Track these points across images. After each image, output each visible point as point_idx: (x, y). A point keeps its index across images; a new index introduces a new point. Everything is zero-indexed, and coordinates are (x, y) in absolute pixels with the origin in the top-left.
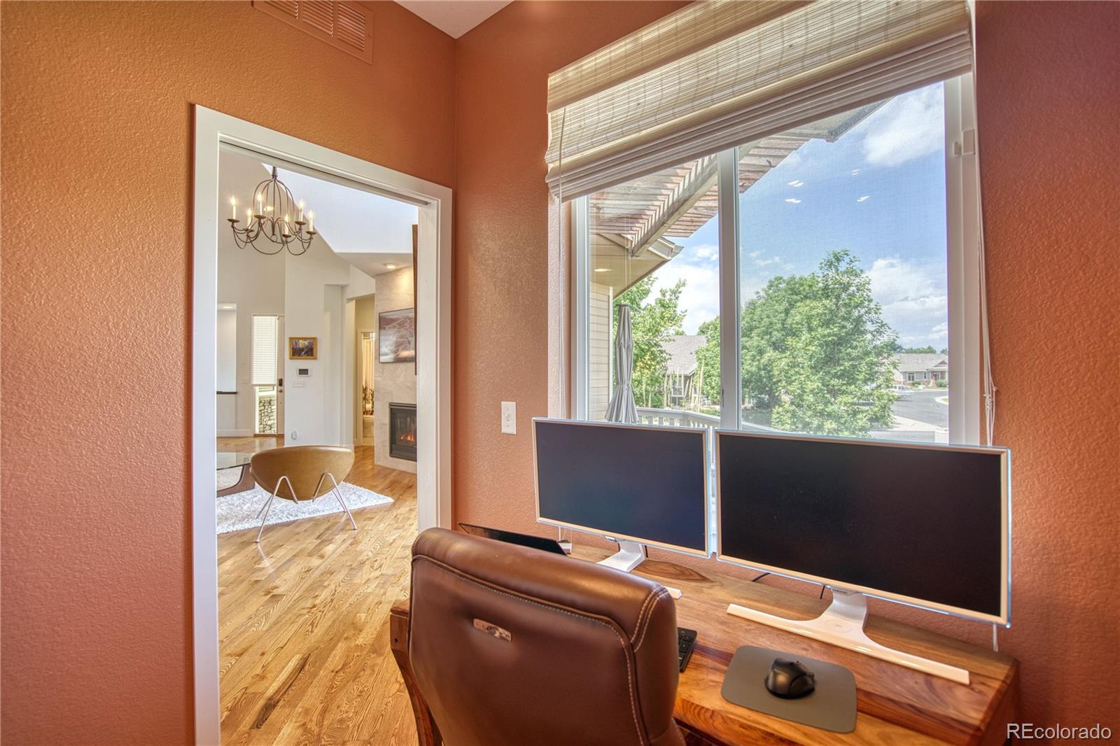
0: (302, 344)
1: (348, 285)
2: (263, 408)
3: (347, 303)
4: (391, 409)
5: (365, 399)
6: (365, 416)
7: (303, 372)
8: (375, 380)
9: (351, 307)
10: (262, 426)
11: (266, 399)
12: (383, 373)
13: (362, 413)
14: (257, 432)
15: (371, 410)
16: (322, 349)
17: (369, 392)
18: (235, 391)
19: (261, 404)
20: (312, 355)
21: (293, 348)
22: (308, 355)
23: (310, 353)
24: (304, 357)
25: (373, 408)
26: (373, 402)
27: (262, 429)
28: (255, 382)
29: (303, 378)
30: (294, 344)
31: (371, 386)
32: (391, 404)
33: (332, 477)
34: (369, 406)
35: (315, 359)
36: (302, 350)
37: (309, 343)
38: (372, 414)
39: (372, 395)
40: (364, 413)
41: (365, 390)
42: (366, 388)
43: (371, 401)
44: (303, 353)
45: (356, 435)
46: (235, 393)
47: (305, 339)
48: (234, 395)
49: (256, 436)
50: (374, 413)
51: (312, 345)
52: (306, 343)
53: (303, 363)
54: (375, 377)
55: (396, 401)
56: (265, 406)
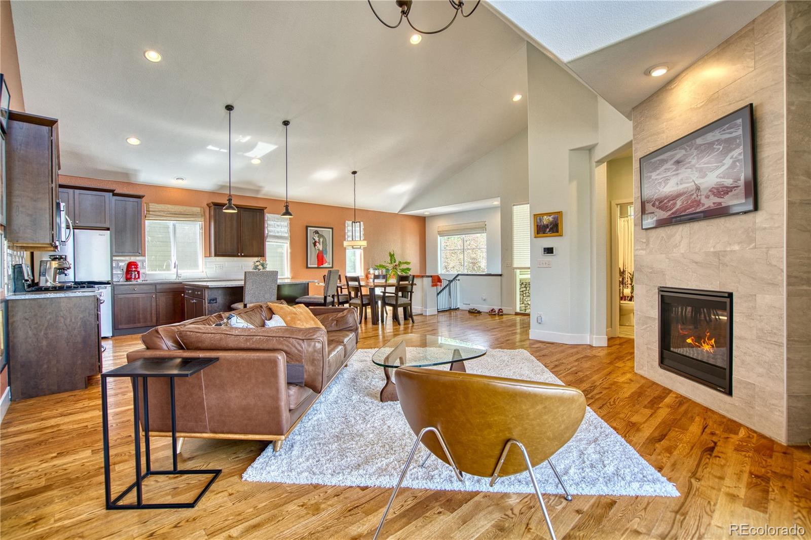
0: (546, 220)
1: (598, 144)
2: (525, 289)
3: (597, 166)
4: (662, 296)
5: (622, 282)
6: (621, 302)
7: (549, 251)
8: (635, 256)
9: (601, 171)
10: (524, 305)
11: (527, 281)
12: (647, 243)
13: (618, 298)
14: (518, 310)
15: (630, 295)
16: (569, 225)
17: (627, 275)
18: (500, 273)
19: (523, 286)
20: (557, 231)
21: (537, 226)
22: (553, 232)
23: (555, 230)
24: (549, 234)
25: (632, 293)
26: (632, 287)
27: (523, 308)
28: (515, 265)
29: (549, 257)
30: (539, 221)
31: (630, 269)
32: (662, 290)
33: (523, 448)
34: (627, 291)
35: (561, 236)
36: (547, 226)
37: (554, 218)
38: (631, 300)
39: (631, 280)
40: (621, 299)
41: (622, 273)
42: (624, 271)
43: (630, 286)
44: (548, 230)
45: (610, 324)
46: (501, 275)
47: (549, 214)
48: (500, 277)
49: (517, 314)
50: (635, 298)
51: (557, 220)
52: (551, 218)
53: (548, 242)
54: (636, 250)
55: (670, 284)
56: (526, 288)
